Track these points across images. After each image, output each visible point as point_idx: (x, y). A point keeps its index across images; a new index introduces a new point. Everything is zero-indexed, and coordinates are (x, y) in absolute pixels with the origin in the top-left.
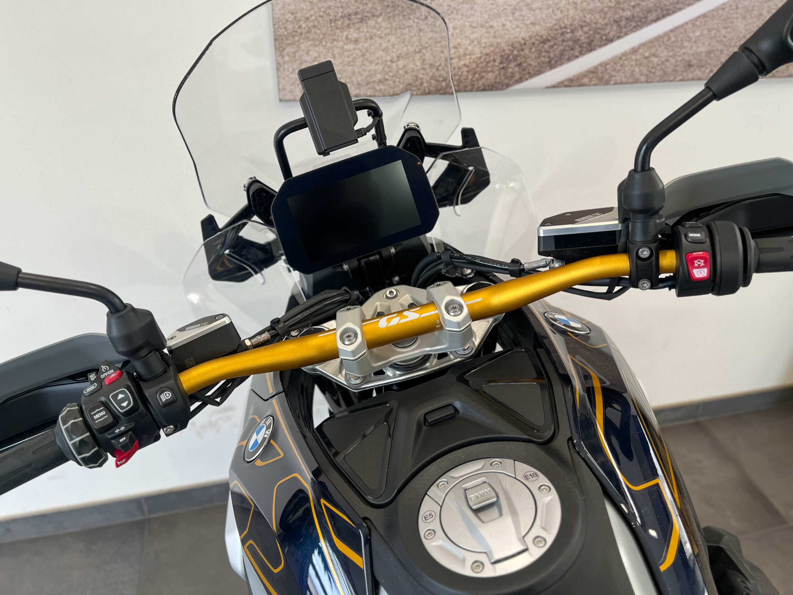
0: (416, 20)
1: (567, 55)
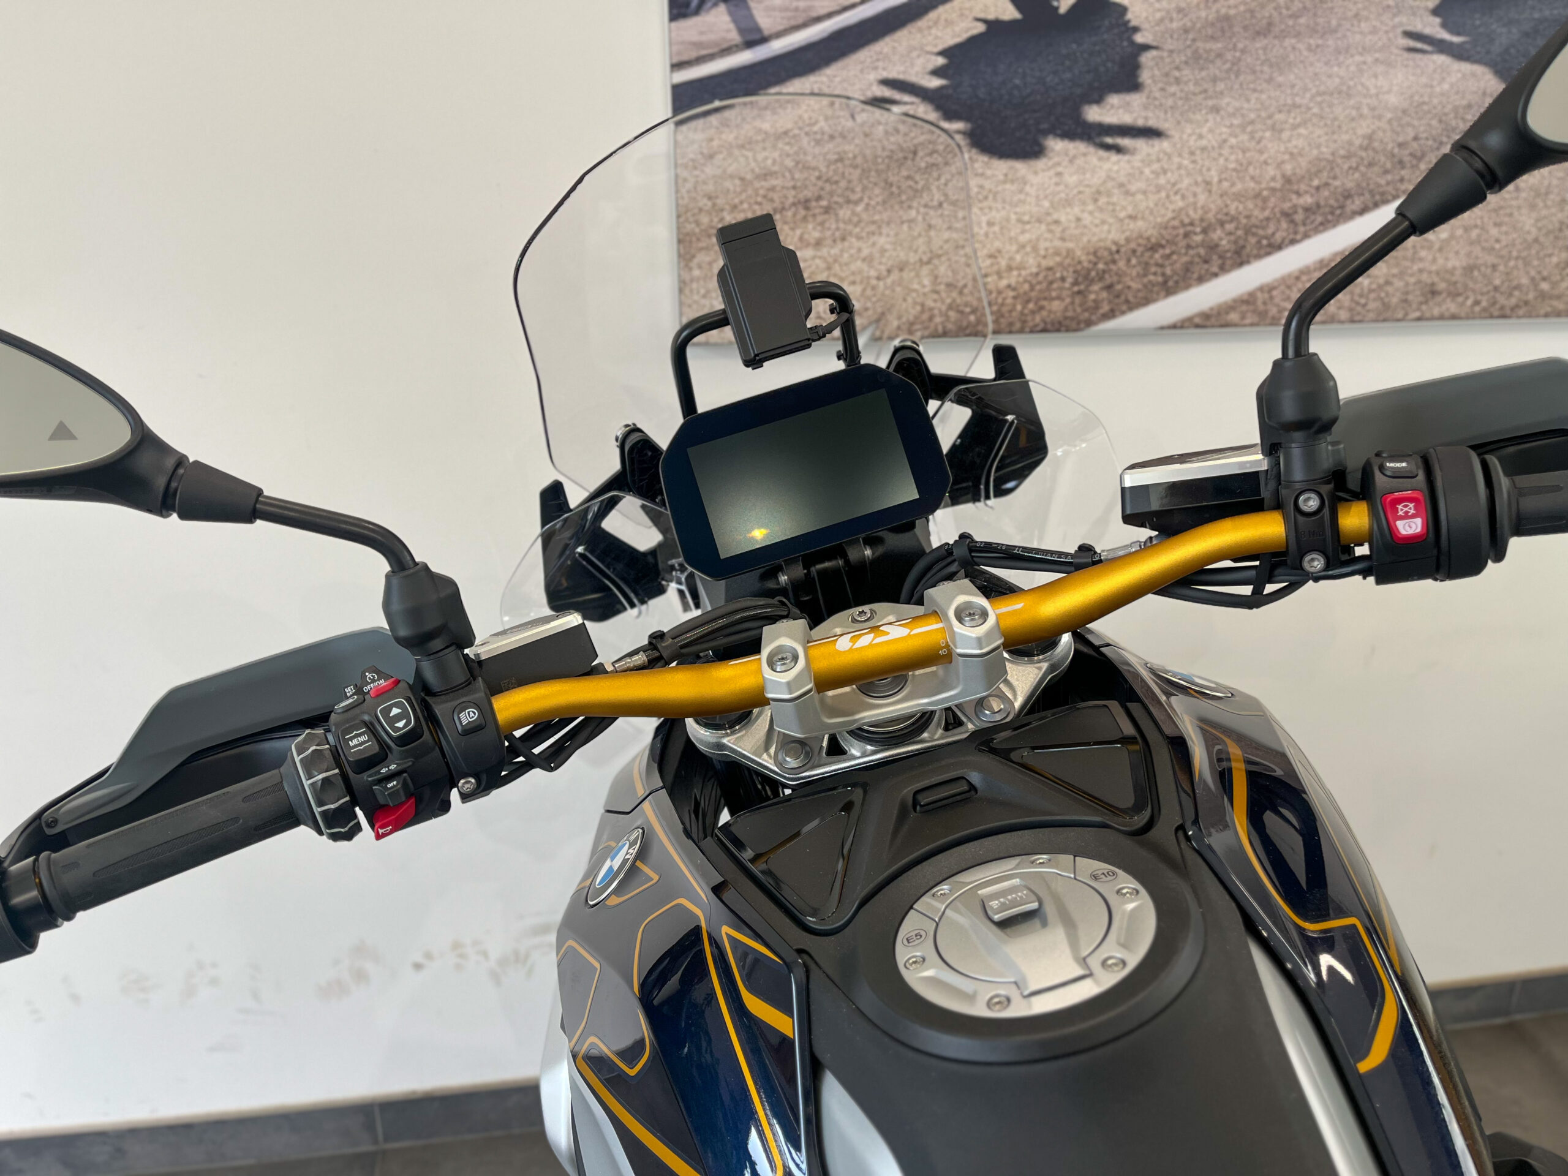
0: (922, 210)
1: (1197, 270)
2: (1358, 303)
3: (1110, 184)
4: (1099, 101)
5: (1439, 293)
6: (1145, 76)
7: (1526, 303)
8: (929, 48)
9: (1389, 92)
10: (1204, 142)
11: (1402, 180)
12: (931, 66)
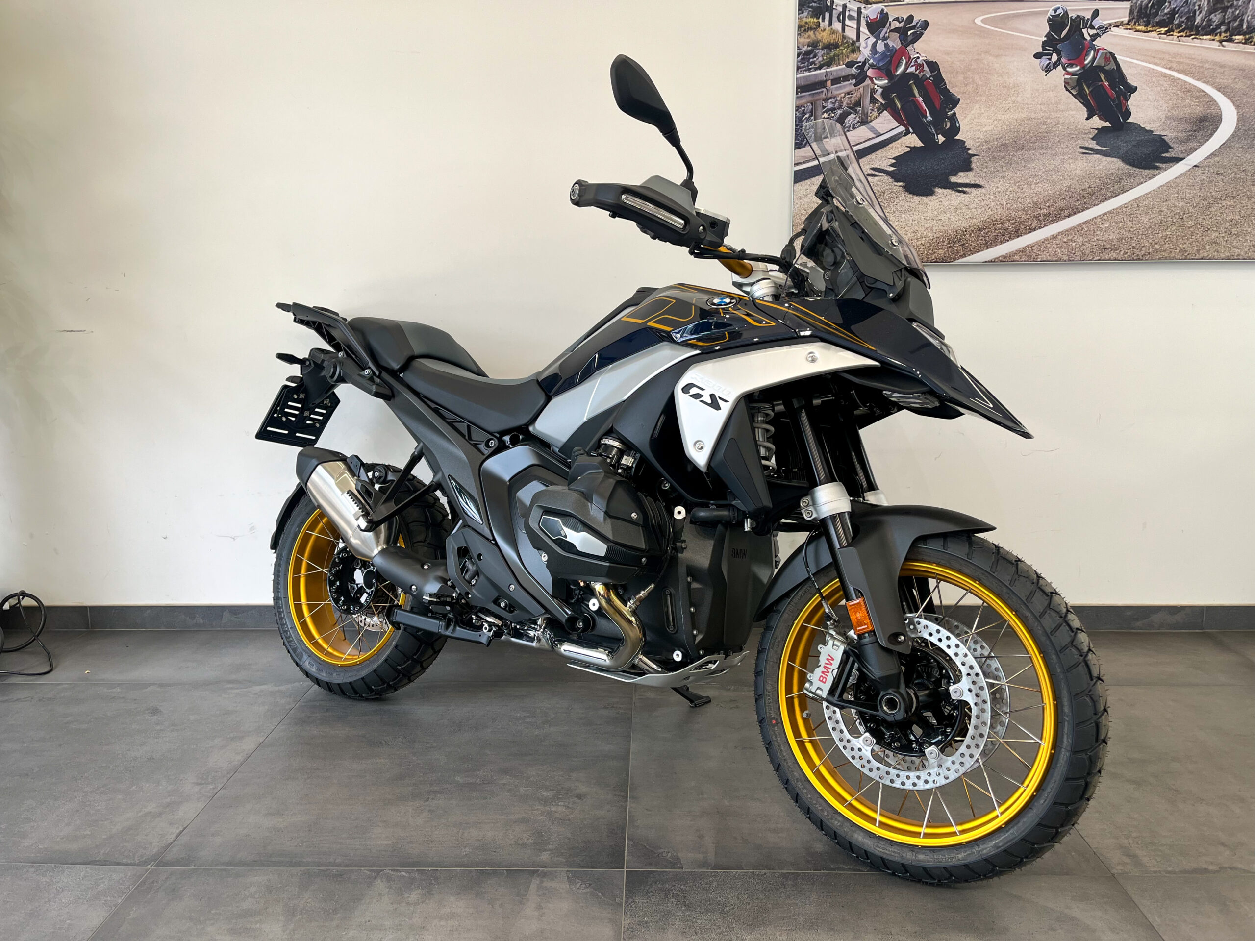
1: (1000, 239)
2: (1071, 253)
3: (961, 205)
4: (956, 175)
5: (1108, 249)
6: (973, 165)
7: (1149, 253)
8: (889, 157)
9: (1076, 169)
10: (999, 189)
11: (1085, 203)
12: (890, 163)
